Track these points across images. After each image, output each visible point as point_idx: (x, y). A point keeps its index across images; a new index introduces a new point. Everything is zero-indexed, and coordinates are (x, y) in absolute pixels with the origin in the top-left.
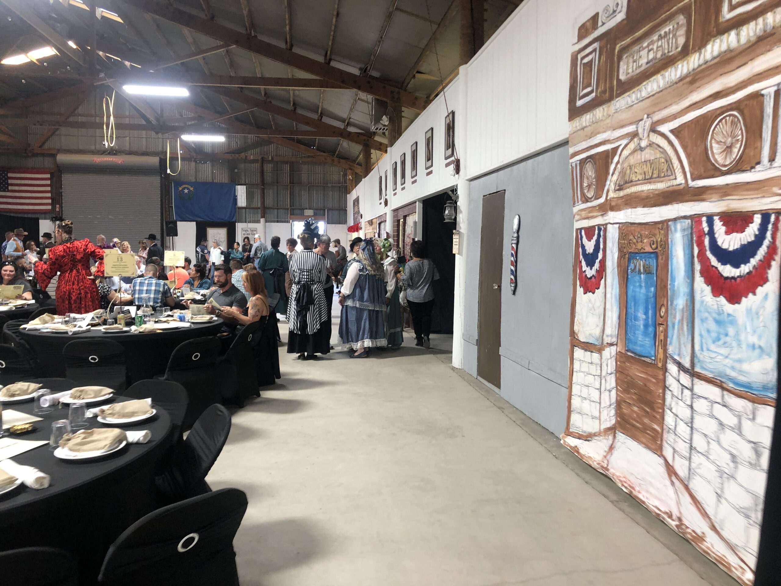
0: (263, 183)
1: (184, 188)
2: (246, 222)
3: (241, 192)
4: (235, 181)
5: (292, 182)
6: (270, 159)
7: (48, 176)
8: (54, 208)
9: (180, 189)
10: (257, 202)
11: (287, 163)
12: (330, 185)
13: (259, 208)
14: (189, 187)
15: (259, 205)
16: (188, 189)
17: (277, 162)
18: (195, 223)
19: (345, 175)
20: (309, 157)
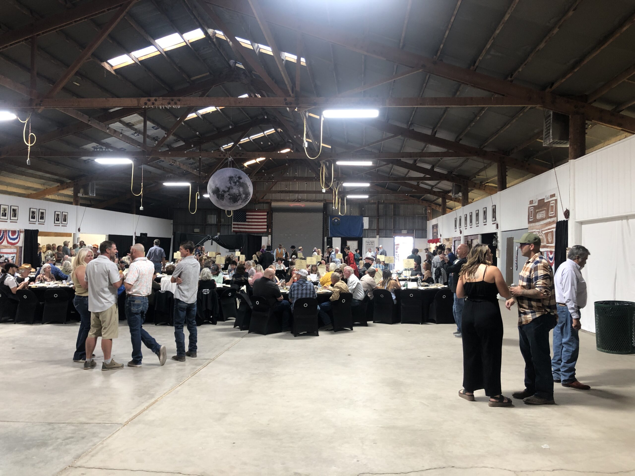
0: (378, 216)
1: (335, 219)
2: (368, 237)
3: (366, 221)
4: (363, 215)
5: (394, 215)
6: (382, 202)
7: (266, 214)
8: (268, 230)
9: (333, 219)
10: (375, 226)
11: (392, 204)
12: (417, 216)
13: (375, 230)
14: (338, 218)
15: (376, 228)
16: (337, 219)
17: (386, 203)
18: (340, 238)
19: (426, 210)
20: (404, 200)
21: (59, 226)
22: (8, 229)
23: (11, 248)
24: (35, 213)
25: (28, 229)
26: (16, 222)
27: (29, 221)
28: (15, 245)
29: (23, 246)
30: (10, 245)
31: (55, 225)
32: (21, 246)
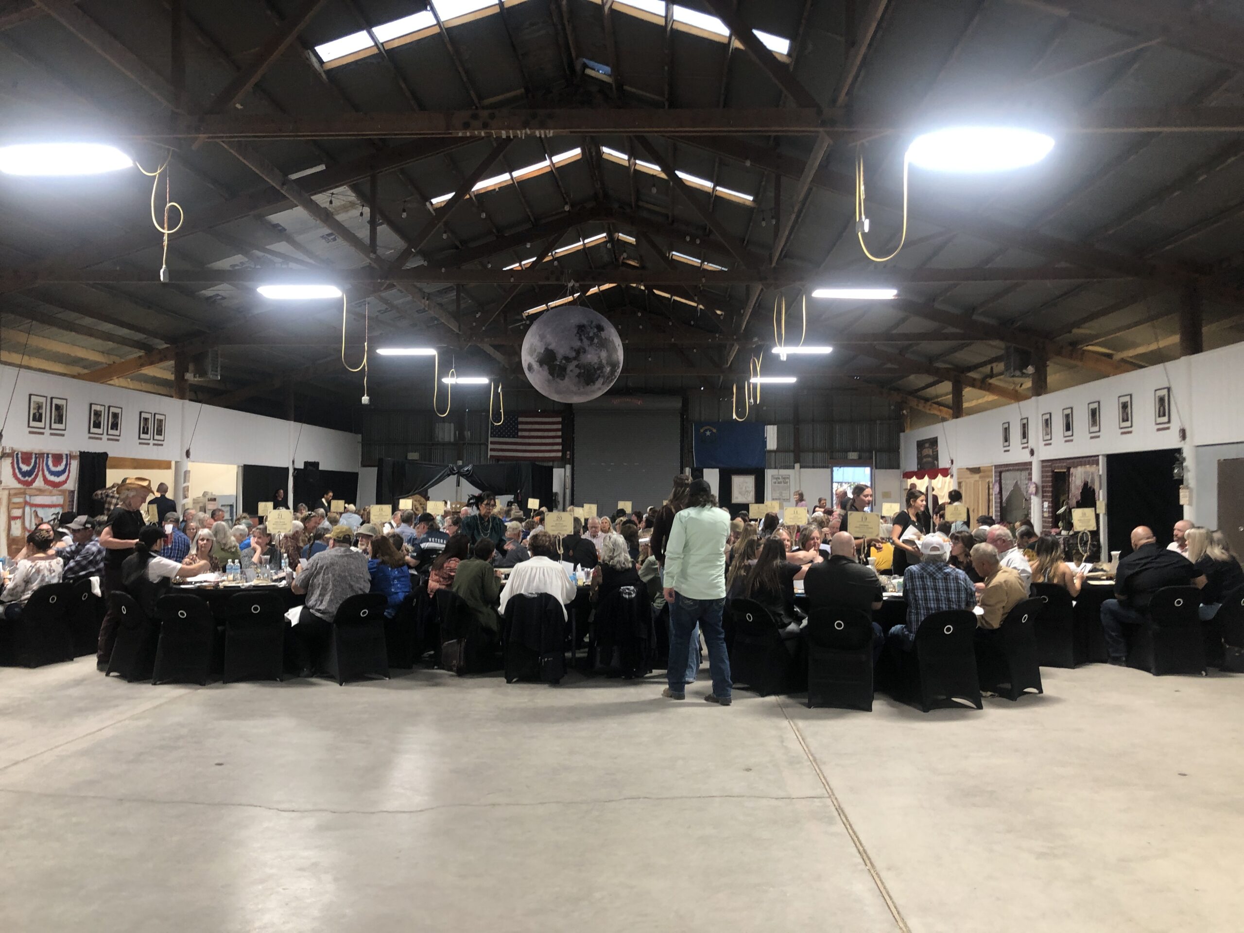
0: (797, 421)
1: (706, 430)
2: (776, 468)
3: (771, 434)
4: (764, 420)
5: (831, 419)
6: (806, 393)
7: (560, 419)
8: (564, 454)
9: (702, 431)
10: (790, 444)
11: (825, 396)
12: (877, 422)
13: (790, 451)
14: (711, 428)
15: (792, 448)
16: (710, 431)
17: (813, 396)
18: (717, 470)
21: (148, 444)
22: (45, 450)
23: (51, 494)
24: (100, 415)
25: (86, 451)
26: (63, 435)
27: (89, 432)
28: (60, 488)
29: (76, 489)
30: (50, 488)
31: (140, 443)
32: (72, 489)
